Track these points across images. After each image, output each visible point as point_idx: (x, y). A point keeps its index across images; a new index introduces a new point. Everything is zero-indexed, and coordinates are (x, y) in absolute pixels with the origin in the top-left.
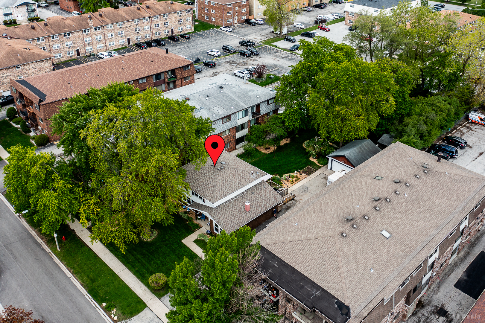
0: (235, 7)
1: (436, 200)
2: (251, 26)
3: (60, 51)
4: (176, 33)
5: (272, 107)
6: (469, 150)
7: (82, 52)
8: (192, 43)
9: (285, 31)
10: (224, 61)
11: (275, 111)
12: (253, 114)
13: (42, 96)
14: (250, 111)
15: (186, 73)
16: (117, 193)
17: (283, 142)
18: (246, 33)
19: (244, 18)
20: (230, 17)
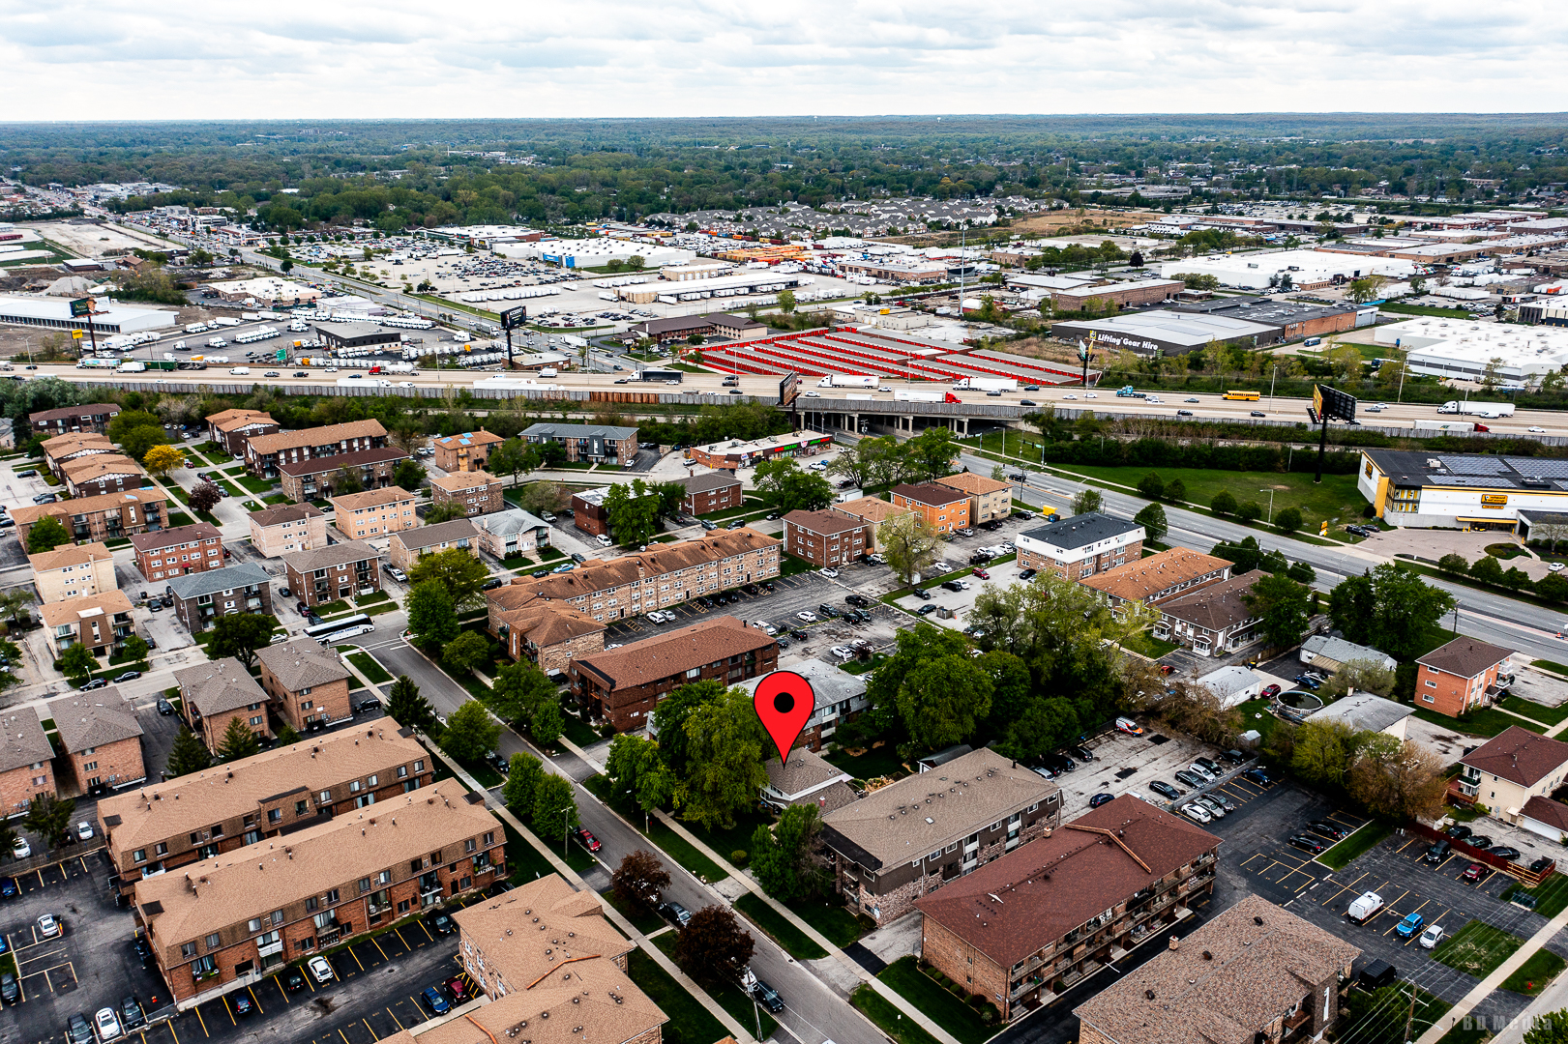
0: (843, 538)
1: (988, 799)
2: (868, 567)
3: (601, 611)
4: (754, 579)
5: (864, 703)
6: (1095, 764)
7: (627, 612)
8: (779, 598)
9: (917, 579)
10: (820, 629)
11: (869, 708)
12: (842, 711)
13: (613, 683)
14: (838, 707)
15: (767, 654)
16: (710, 776)
17: (876, 745)
18: (858, 580)
19: (859, 552)
20: (835, 553)
